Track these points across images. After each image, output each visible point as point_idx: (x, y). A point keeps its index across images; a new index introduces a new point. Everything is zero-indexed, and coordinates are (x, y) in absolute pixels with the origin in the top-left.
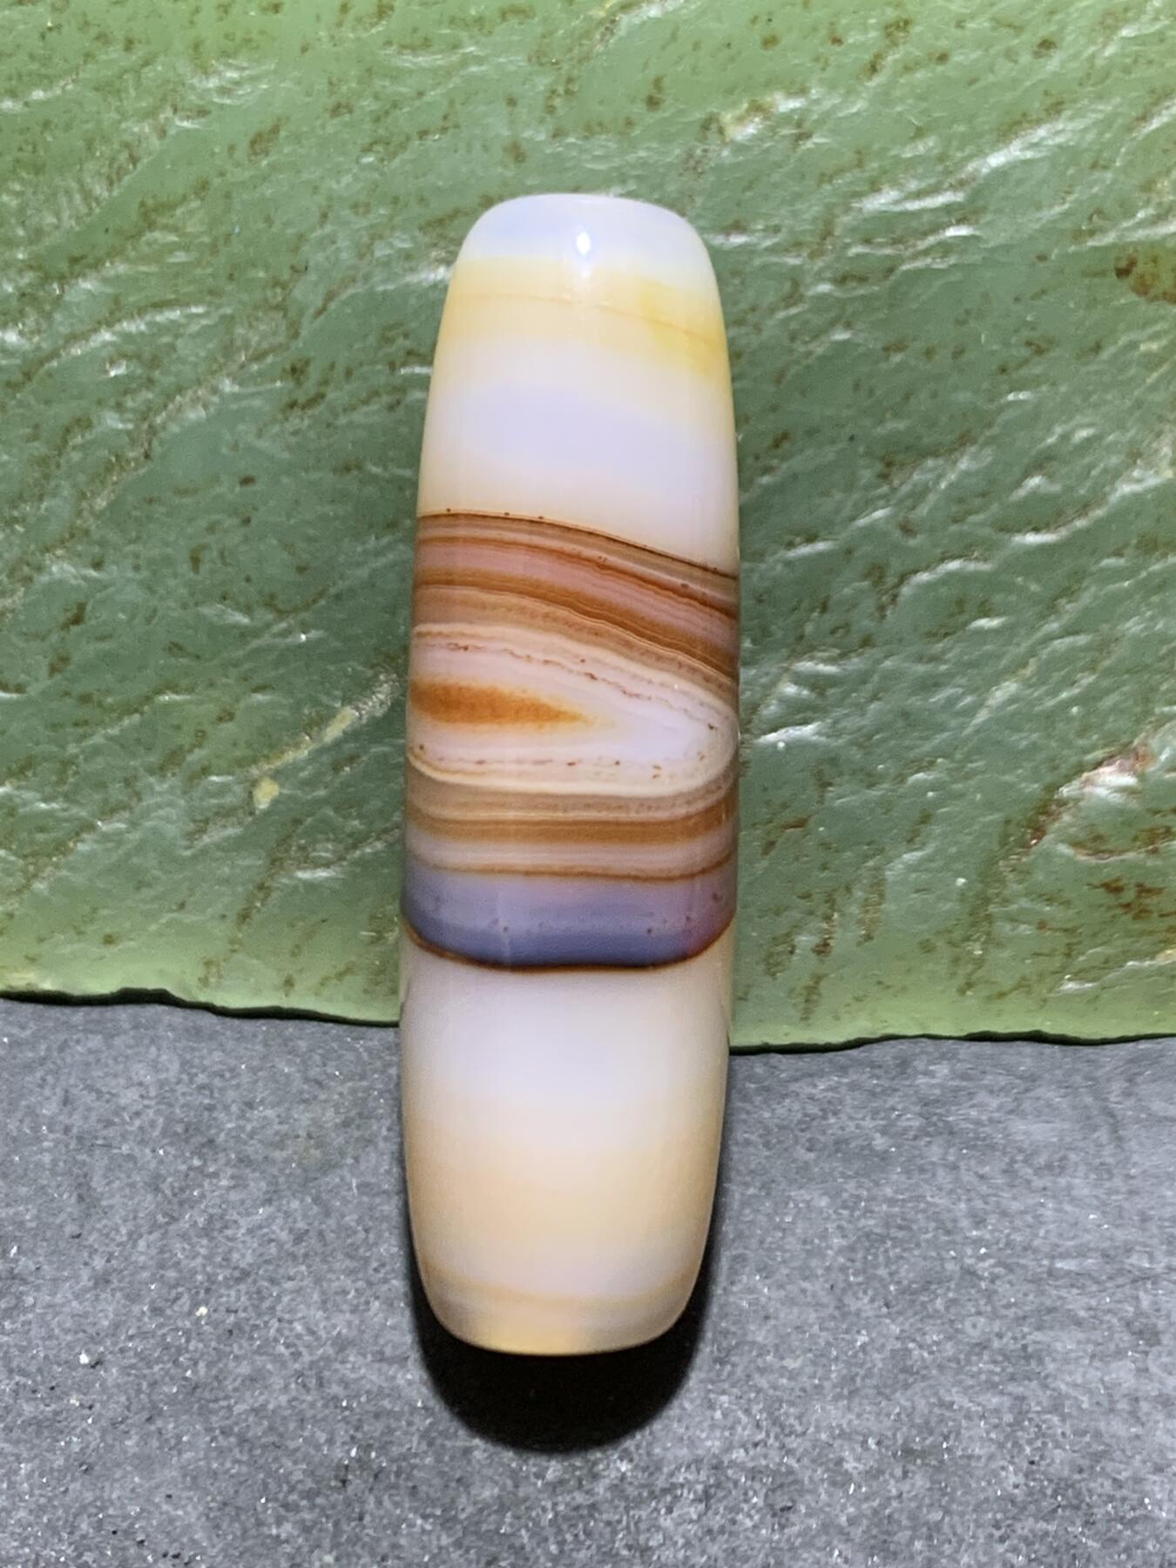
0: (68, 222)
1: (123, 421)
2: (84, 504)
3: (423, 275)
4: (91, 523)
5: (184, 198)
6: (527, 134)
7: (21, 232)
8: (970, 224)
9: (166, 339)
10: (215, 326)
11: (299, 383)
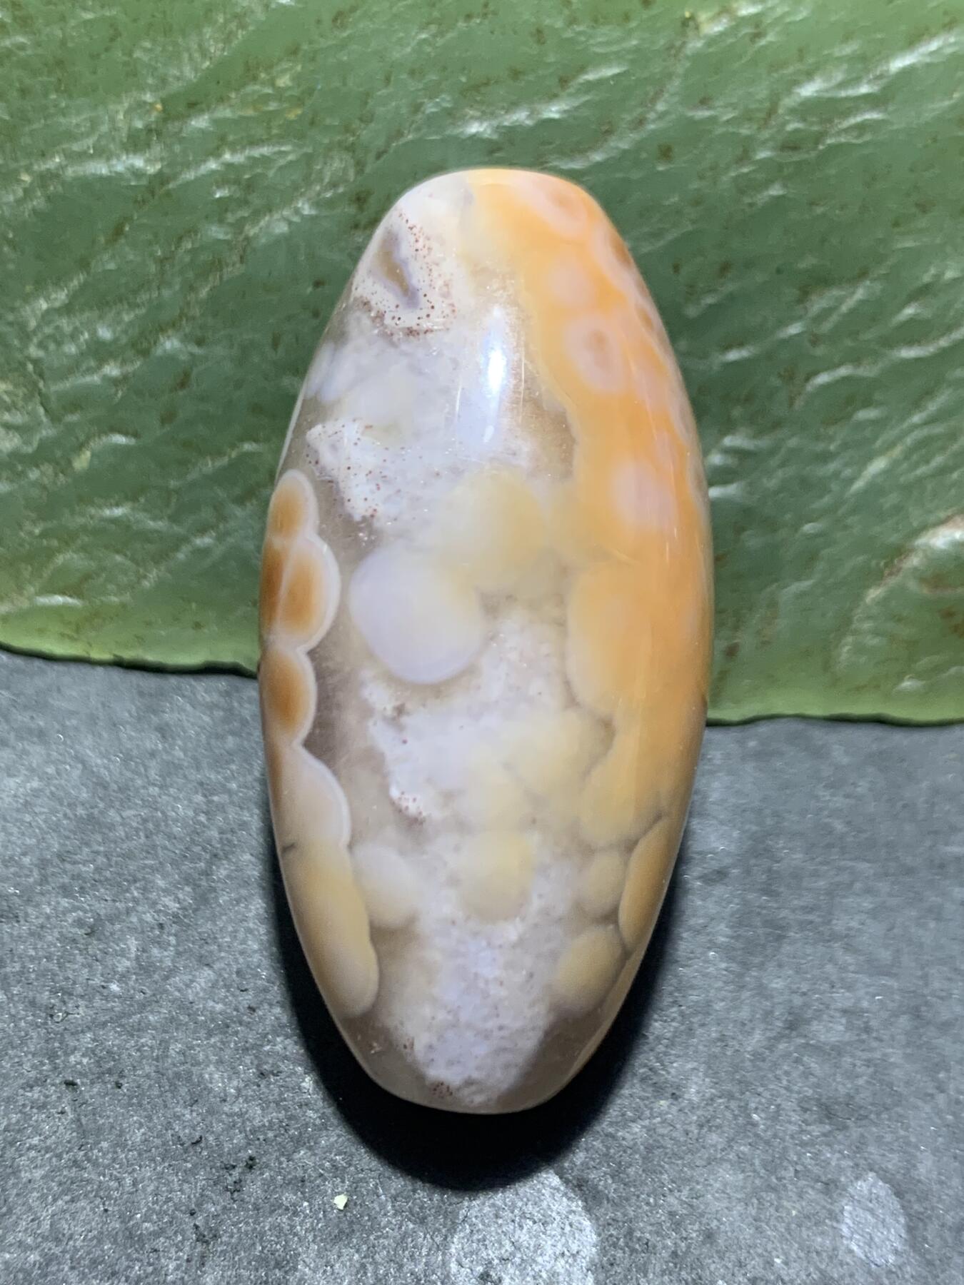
0: (189, 73)
1: (227, 234)
2: (191, 297)
3: (461, 130)
4: (196, 311)
5: (280, 60)
6: (548, 22)
7: (150, 81)
8: (880, 112)
9: (259, 171)
10: (297, 161)
11: (361, 209)
